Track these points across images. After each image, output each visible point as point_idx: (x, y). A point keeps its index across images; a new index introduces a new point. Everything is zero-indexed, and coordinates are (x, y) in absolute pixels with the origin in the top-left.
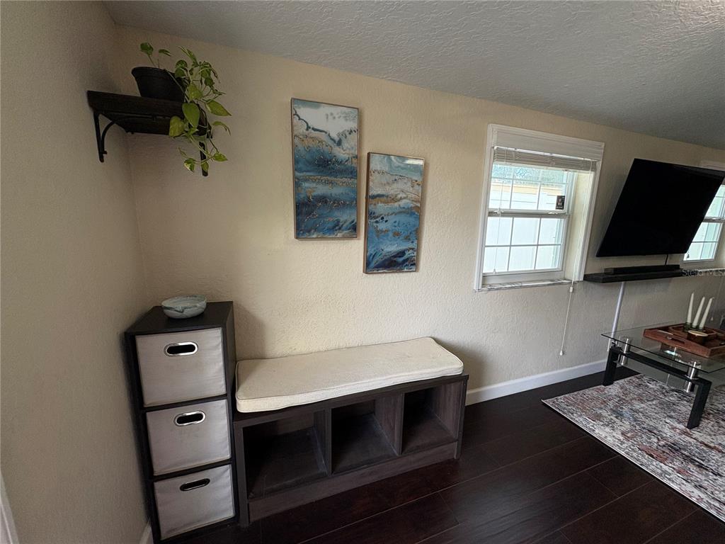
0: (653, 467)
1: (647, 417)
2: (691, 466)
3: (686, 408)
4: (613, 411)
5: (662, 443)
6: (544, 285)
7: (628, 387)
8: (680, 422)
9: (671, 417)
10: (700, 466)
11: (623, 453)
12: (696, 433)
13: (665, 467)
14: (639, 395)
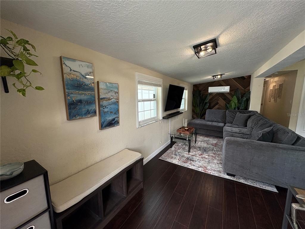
0: (185, 165)
1: (181, 153)
2: (192, 162)
3: (187, 148)
4: (175, 154)
5: (186, 158)
6: (154, 122)
7: (175, 147)
8: (187, 152)
9: (185, 151)
10: (193, 161)
11: (180, 165)
12: (190, 153)
13: (188, 164)
14: (178, 148)
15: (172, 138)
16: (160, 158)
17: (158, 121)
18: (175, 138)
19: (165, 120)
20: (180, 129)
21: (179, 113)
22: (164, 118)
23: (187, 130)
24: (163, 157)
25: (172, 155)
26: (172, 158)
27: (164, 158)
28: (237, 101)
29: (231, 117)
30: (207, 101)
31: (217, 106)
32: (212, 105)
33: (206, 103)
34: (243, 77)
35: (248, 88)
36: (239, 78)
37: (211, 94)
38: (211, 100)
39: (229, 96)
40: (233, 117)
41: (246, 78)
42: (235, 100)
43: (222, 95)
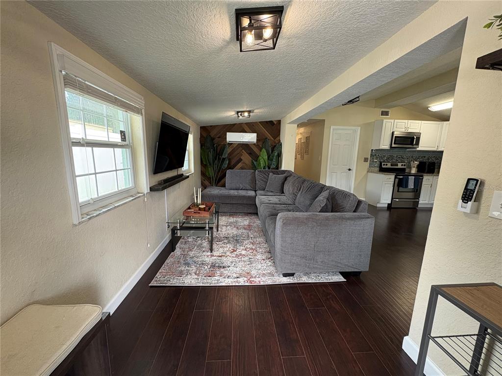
0: (213, 281)
1: (197, 257)
2: (222, 270)
3: (206, 244)
4: (185, 264)
5: (209, 266)
7: (182, 246)
8: (208, 252)
9: (204, 251)
10: (224, 267)
11: (201, 285)
12: (215, 253)
13: (217, 278)
14: (189, 248)
15: (174, 231)
16: (153, 283)
17: (139, 197)
18: (182, 228)
19: (156, 194)
20: (189, 208)
21: (181, 178)
22: (152, 189)
23: (204, 209)
24: (159, 280)
25: (179, 267)
26: (181, 274)
27: (162, 279)
28: (267, 157)
29: (263, 181)
30: (225, 155)
31: (240, 165)
32: (233, 162)
33: (224, 159)
34: (272, 121)
35: (278, 139)
36: (267, 122)
37: (230, 144)
38: (230, 154)
39: (255, 149)
40: (265, 180)
41: (275, 123)
42: (264, 155)
43: (245, 146)
